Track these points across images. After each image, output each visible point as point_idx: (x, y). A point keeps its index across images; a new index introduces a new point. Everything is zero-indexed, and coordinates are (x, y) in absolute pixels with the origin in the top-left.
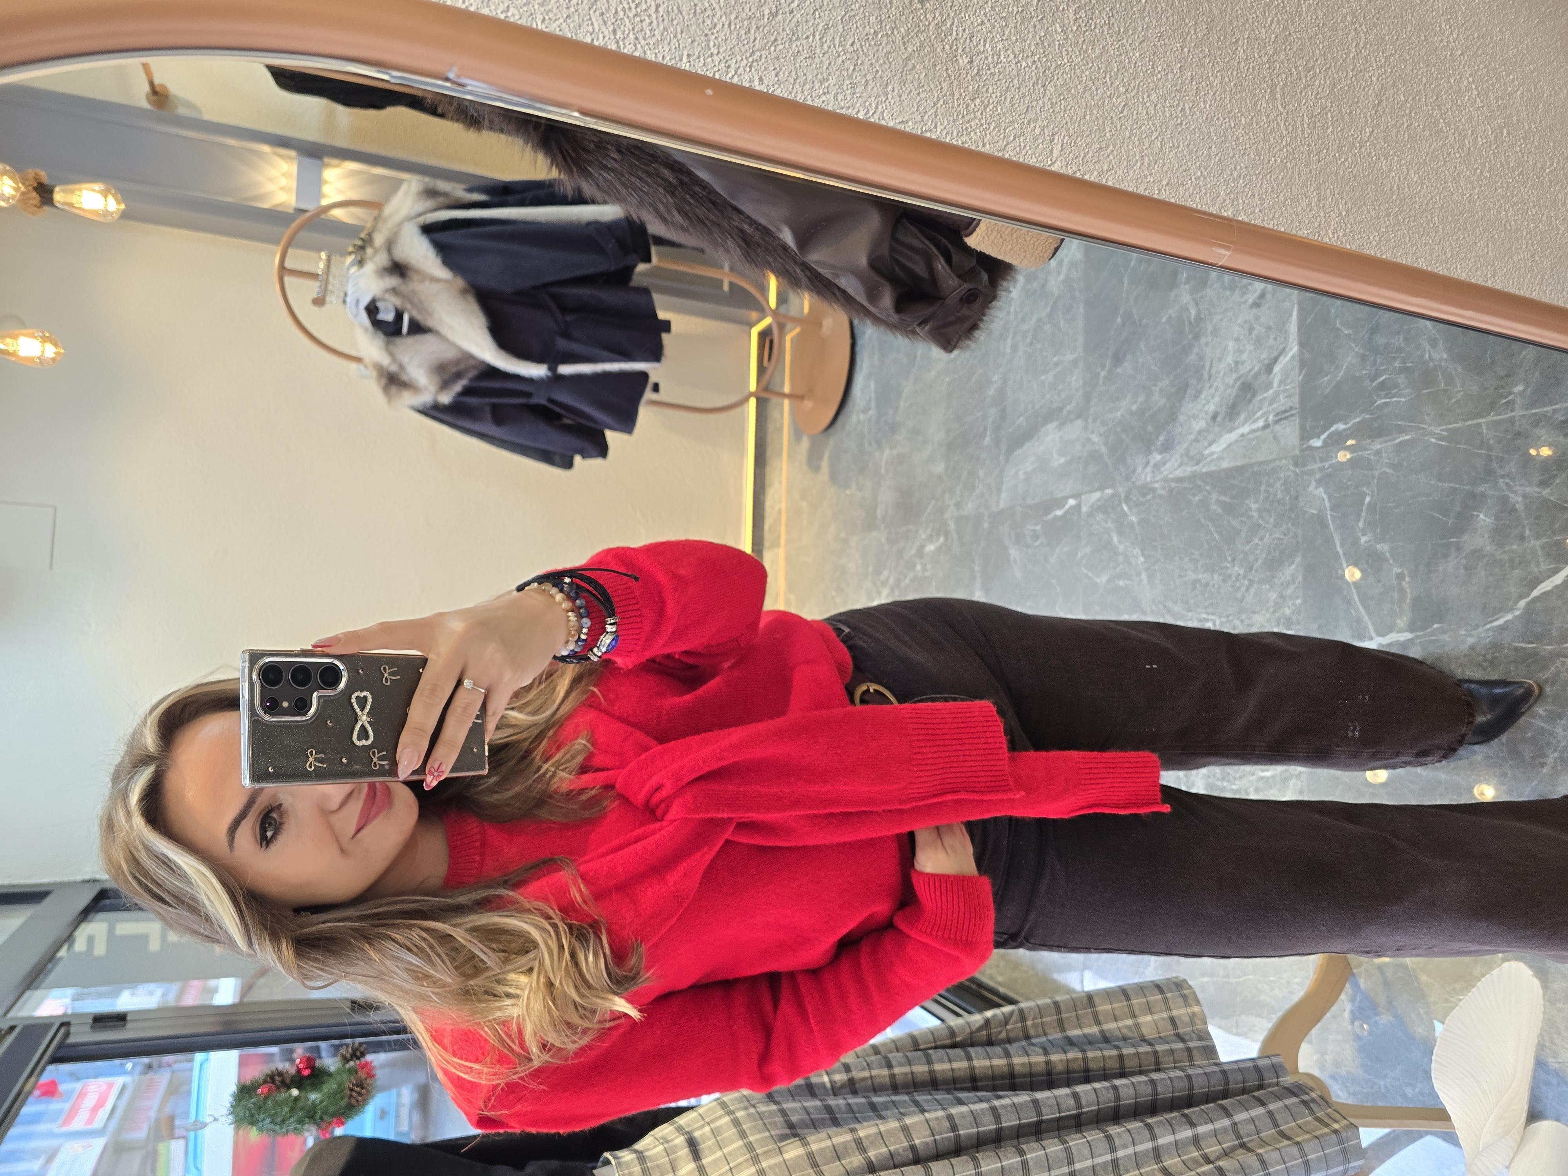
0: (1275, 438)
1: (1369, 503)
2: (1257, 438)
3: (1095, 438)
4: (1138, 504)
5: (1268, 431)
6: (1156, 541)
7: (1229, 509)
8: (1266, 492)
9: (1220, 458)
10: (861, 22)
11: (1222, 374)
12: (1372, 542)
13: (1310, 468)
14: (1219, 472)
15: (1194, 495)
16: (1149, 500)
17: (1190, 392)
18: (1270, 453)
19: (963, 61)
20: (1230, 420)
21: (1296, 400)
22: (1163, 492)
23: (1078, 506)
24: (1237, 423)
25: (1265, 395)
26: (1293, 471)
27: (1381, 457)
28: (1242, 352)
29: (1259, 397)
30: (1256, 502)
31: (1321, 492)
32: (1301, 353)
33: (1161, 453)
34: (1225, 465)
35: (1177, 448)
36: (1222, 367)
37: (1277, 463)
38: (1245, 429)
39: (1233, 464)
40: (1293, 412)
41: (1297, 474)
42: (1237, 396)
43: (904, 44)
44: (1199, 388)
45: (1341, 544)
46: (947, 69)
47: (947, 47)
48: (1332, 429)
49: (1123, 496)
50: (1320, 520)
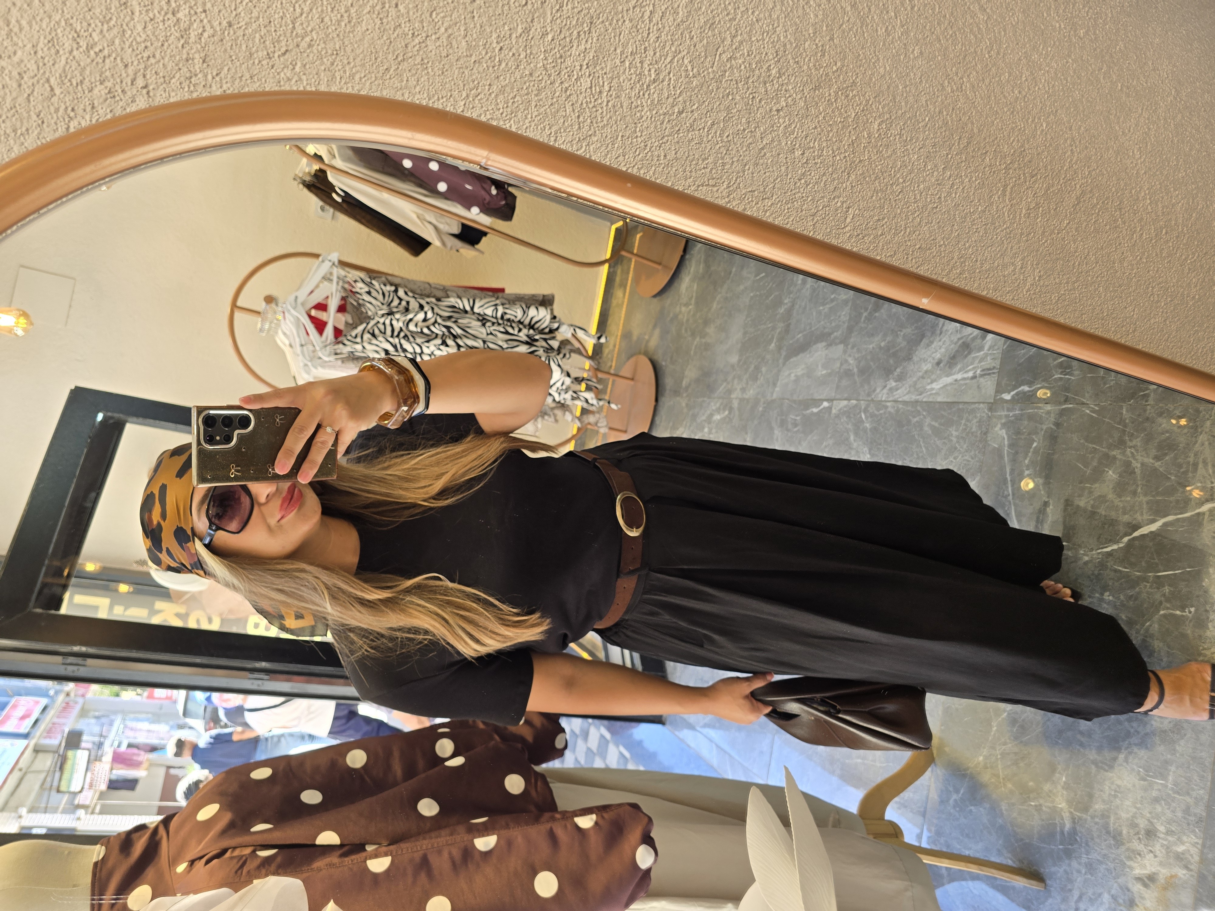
0: (978, 387)
1: (1037, 445)
2: (966, 384)
3: (851, 361)
4: (873, 416)
5: (974, 381)
7: (936, 432)
8: (965, 425)
9: (937, 394)
11: (949, 334)
13: (999, 413)
14: (935, 403)
15: (914, 417)
16: (881, 414)
17: (925, 341)
18: (974, 397)
20: (950, 367)
21: (998, 362)
22: (892, 410)
23: (830, 408)
24: (954, 371)
25: (978, 354)
26: (986, 414)
27: (1050, 417)
29: (973, 355)
30: (957, 431)
31: (1003, 433)
33: (896, 381)
34: (940, 399)
35: (908, 380)
36: (950, 328)
37: (977, 405)
38: (959, 376)
39: (945, 400)
40: (995, 371)
41: (989, 416)
42: (957, 351)
44: (932, 340)
45: (1012, 471)
46: (786, 158)
48: (1020, 389)
49: (863, 407)
50: (999, 452)
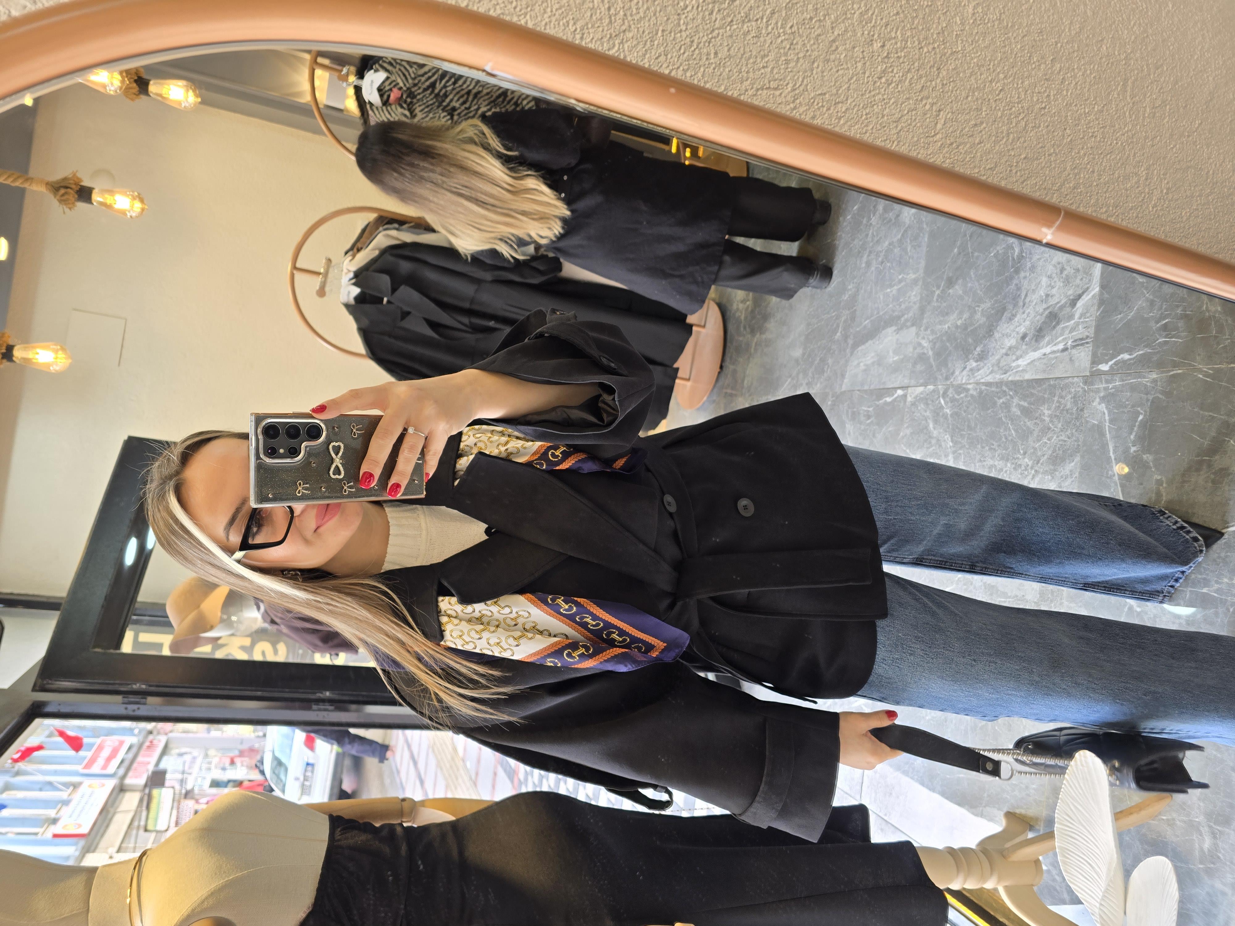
0: (1071, 359)
1: (1141, 420)
2: (1056, 358)
3: (925, 343)
4: (953, 400)
5: (1066, 353)
6: (963, 430)
7: (1026, 412)
8: (1058, 402)
9: (1024, 371)
10: (801, 9)
11: (1034, 303)
12: (1140, 452)
13: (1096, 387)
14: (1022, 381)
15: (999, 398)
16: (962, 398)
17: (1007, 314)
18: (1066, 371)
19: (877, 45)
20: (1036, 341)
21: (1092, 330)
22: (975, 393)
23: (905, 396)
24: (1041, 344)
25: (1067, 324)
26: (1082, 388)
27: (1156, 385)
28: (1053, 287)
29: (1062, 326)
30: (1048, 409)
31: (1103, 407)
32: (1101, 293)
33: (977, 361)
34: (1027, 376)
35: (990, 358)
36: (1034, 298)
37: (1070, 380)
38: (1048, 350)
39: (1034, 377)
40: (1088, 340)
41: (1085, 391)
42: (1044, 322)
43: (832, 28)
44: (1014, 312)
45: (1114, 450)
46: (863, 52)
47: (866, 32)
48: (1119, 358)
49: (941, 392)
50: (1099, 430)
